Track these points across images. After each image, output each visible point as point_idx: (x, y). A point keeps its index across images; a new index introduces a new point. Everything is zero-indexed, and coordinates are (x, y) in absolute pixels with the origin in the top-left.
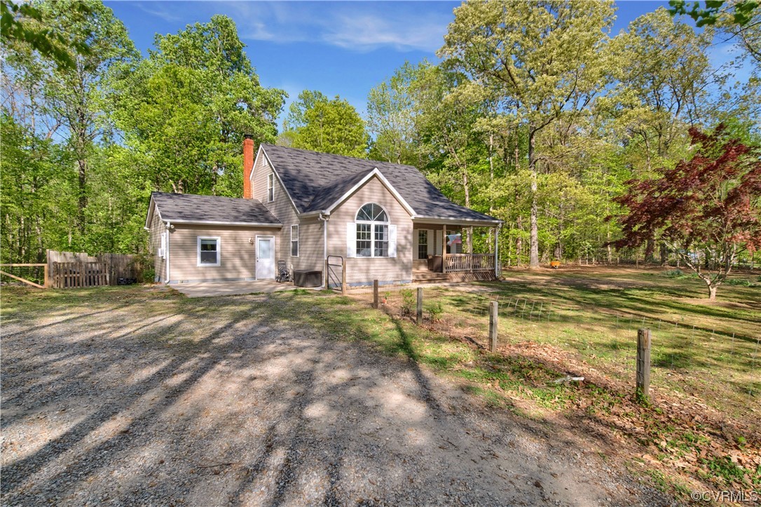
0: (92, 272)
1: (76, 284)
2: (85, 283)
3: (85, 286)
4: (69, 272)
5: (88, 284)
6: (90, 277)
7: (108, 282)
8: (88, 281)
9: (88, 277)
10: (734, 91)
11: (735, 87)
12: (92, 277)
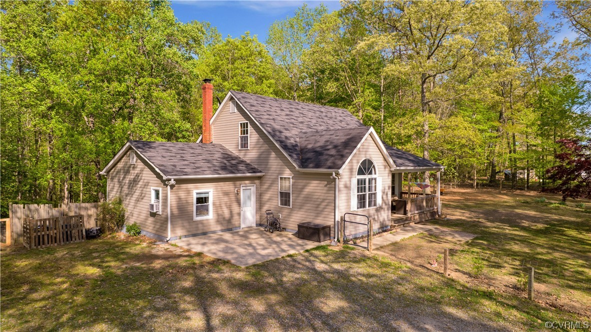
0: (68, 227)
1: (54, 242)
2: (62, 240)
3: (62, 243)
4: (46, 229)
5: (65, 240)
6: (67, 232)
7: (85, 236)
8: (65, 237)
9: (65, 233)
10: (552, 49)
11: (553, 47)
12: (69, 232)
